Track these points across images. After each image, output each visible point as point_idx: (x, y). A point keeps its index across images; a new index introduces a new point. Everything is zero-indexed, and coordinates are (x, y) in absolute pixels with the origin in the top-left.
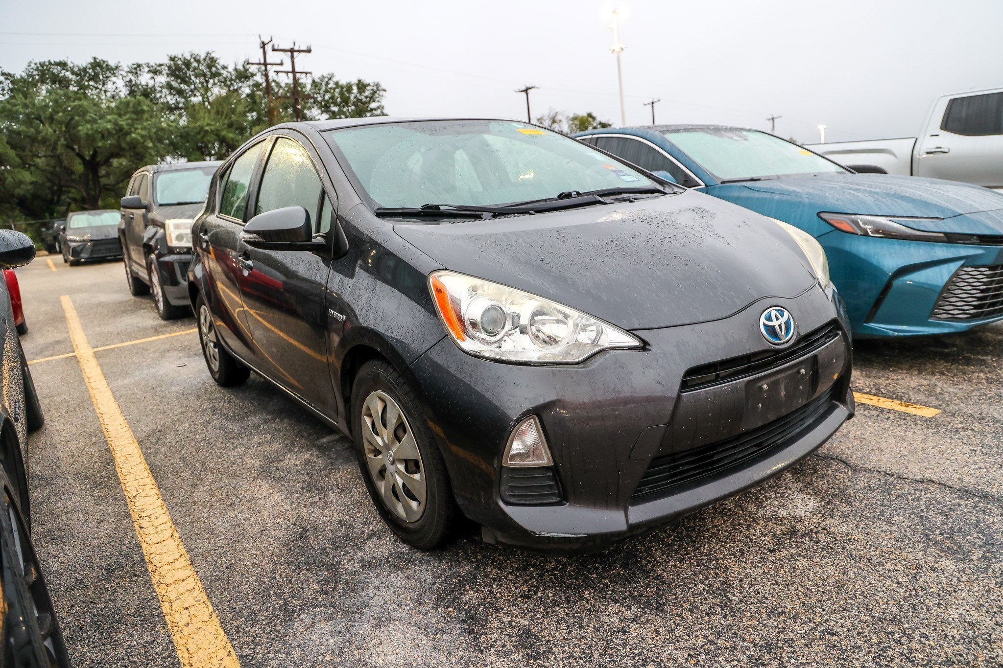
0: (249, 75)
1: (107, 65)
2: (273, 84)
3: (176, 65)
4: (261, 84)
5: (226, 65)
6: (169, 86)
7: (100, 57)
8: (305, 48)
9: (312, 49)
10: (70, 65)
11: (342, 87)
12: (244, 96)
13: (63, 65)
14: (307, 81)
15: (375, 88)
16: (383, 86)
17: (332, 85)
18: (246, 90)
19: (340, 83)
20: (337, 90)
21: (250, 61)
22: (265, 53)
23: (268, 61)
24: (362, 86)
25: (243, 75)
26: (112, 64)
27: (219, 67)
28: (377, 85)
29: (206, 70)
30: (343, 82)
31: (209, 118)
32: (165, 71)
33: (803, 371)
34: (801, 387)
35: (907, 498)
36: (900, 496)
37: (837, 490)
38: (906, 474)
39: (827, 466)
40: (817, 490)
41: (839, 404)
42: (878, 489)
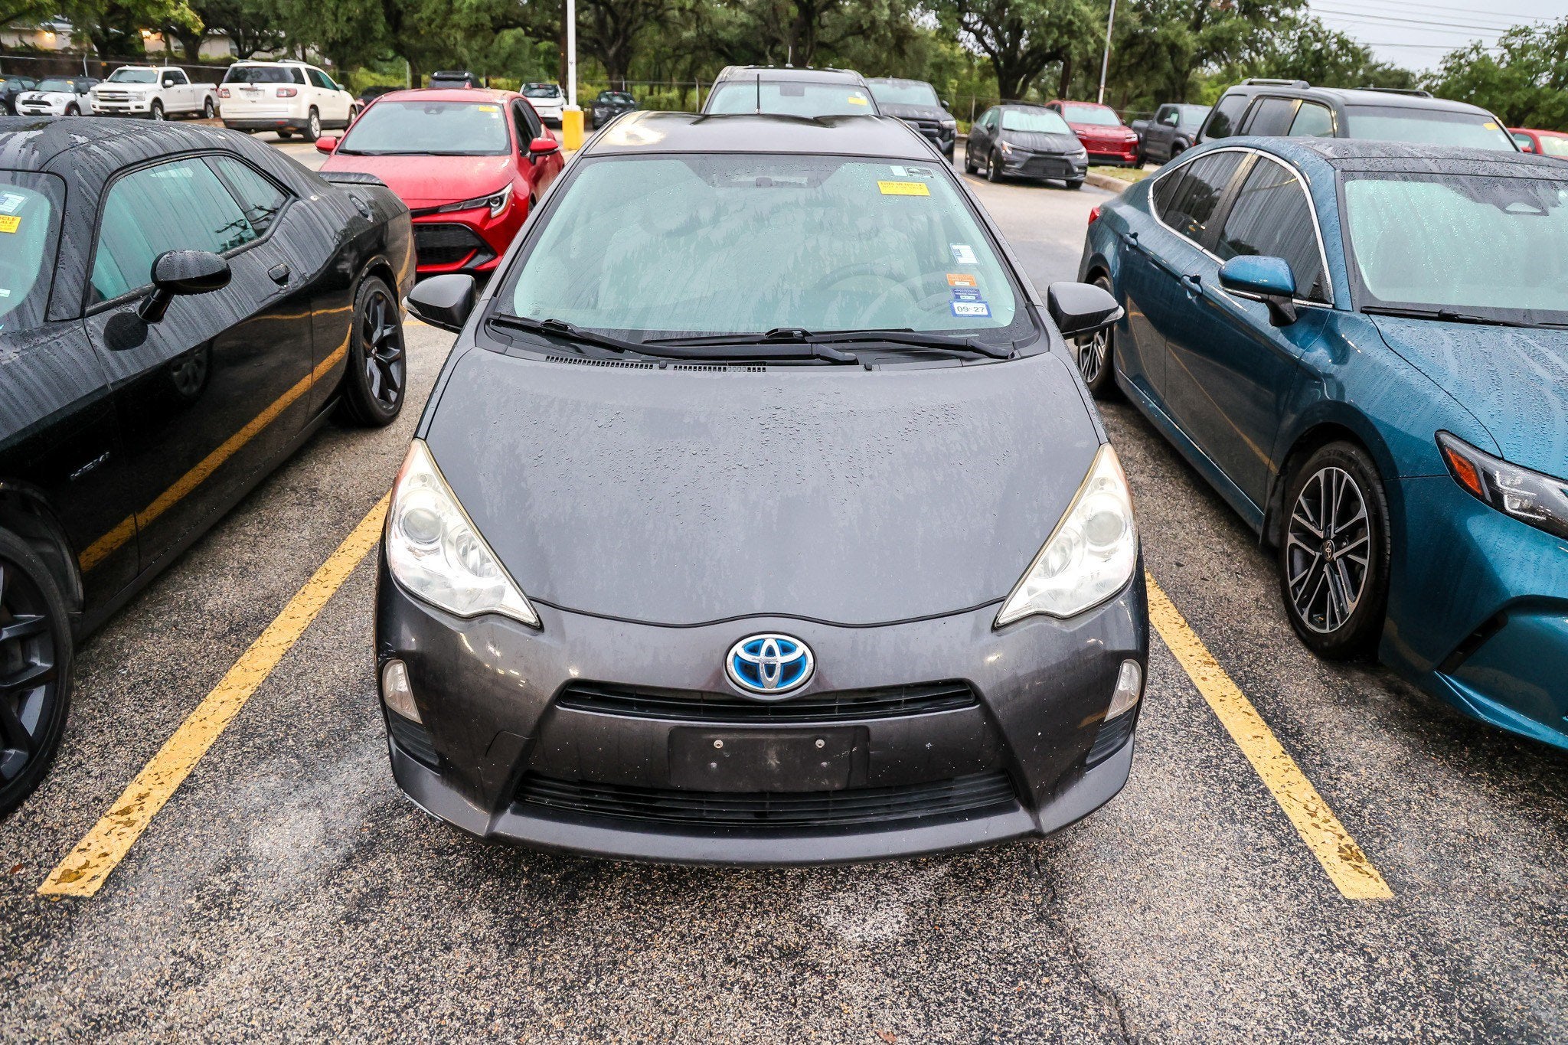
33: (820, 743)
34: (824, 764)
35: (1024, 1004)
36: (1021, 994)
37: (957, 932)
38: (1103, 967)
39: (1018, 890)
40: (932, 916)
41: (1021, 808)
42: (1014, 965)
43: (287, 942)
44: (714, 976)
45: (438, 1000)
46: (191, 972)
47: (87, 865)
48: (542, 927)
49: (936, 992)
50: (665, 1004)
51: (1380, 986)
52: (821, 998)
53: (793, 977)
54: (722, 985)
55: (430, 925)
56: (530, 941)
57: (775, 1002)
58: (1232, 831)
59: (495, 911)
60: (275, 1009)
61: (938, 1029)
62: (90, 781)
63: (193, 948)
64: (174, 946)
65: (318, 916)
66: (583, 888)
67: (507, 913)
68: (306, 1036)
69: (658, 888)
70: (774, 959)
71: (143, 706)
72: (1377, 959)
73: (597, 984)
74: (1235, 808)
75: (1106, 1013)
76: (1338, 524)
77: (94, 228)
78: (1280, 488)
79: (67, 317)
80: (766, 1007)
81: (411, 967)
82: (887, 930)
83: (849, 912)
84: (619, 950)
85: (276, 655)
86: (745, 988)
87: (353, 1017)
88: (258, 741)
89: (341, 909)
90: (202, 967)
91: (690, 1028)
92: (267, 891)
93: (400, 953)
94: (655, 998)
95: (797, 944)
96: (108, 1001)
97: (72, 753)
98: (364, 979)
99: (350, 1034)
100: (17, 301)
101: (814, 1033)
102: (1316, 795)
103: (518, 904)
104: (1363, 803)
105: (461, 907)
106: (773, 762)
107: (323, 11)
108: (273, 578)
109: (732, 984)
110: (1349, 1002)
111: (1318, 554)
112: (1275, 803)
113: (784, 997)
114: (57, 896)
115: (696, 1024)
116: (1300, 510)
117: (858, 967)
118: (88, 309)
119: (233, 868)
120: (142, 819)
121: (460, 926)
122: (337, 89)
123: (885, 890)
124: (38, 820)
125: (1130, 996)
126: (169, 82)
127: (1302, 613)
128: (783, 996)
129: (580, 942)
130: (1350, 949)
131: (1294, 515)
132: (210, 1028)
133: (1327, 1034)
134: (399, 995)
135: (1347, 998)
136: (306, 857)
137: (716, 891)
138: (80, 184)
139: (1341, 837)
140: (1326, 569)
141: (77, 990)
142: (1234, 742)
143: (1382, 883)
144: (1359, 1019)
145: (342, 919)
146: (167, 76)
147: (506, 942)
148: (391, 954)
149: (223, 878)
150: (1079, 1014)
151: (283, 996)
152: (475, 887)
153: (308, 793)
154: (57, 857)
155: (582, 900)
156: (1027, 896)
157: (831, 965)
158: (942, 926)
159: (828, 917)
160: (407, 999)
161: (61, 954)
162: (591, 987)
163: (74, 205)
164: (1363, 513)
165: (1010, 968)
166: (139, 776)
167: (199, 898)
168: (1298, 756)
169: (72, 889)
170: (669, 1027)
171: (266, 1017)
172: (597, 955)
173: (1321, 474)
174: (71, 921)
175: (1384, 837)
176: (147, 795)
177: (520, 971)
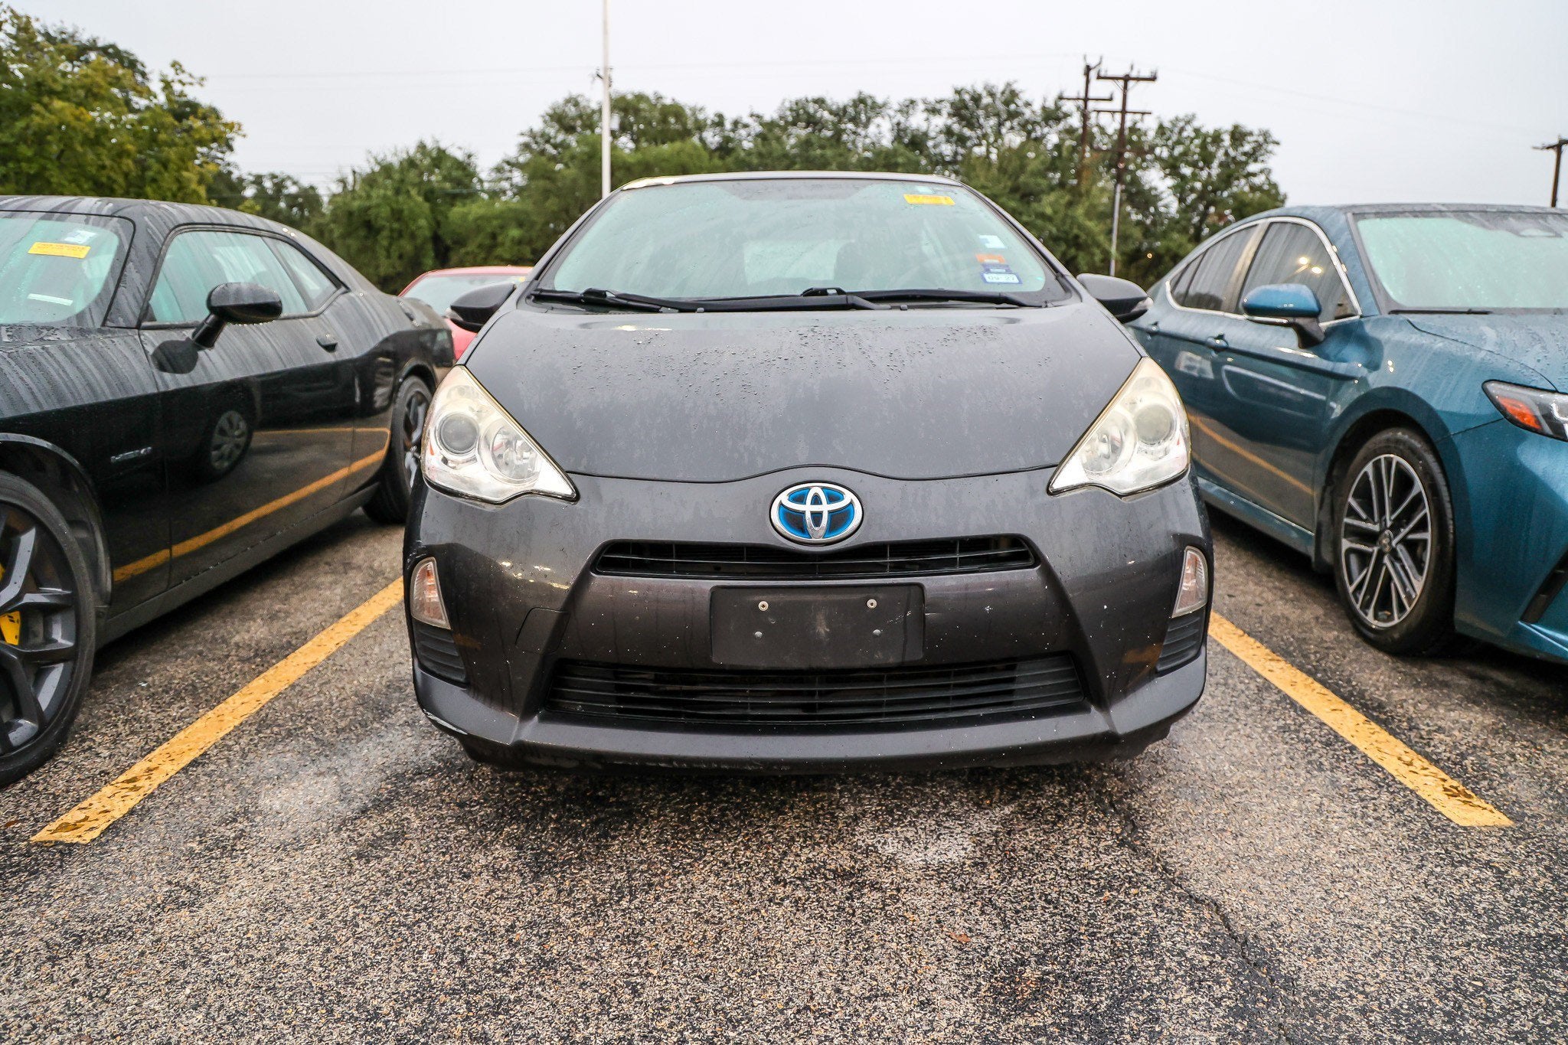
0: (1061, 115)
1: (874, 102)
2: (1095, 130)
3: (962, 101)
4: (1077, 129)
5: (1030, 100)
6: (948, 132)
7: (867, 91)
8: (1147, 74)
9: (1159, 76)
10: (829, 102)
11: (1206, 136)
12: (1050, 146)
13: (820, 102)
14: (1149, 125)
15: (1261, 139)
16: (1275, 136)
17: (1189, 132)
18: (1053, 139)
19: (1204, 130)
20: (1197, 142)
21: (1066, 95)
22: (1088, 82)
23: (1091, 95)
24: (1238, 136)
25: (1052, 116)
26: (880, 100)
27: (1020, 103)
28: (1266, 135)
29: (1001, 107)
30: (1209, 128)
31: (986, 178)
32: (946, 109)
33: (872, 603)
34: (877, 631)
35: (1112, 910)
36: (1108, 903)
37: (1031, 855)
38: (1197, 881)
39: (1093, 822)
40: (1001, 844)
41: (1093, 708)
42: (1097, 880)
43: (292, 874)
44: (761, 894)
45: (454, 916)
46: (185, 896)
47: (86, 819)
48: (571, 859)
49: (1012, 902)
50: (707, 916)
51: (1516, 891)
52: (882, 909)
53: (850, 893)
54: (770, 901)
55: (448, 859)
56: (557, 869)
57: (831, 914)
58: (1321, 777)
59: (520, 848)
60: (274, 924)
61: (1017, 931)
62: (98, 760)
63: (190, 880)
64: (170, 878)
65: (327, 854)
66: (615, 830)
67: (532, 849)
68: (306, 945)
69: (698, 828)
70: (827, 879)
71: (160, 708)
72: (1506, 872)
73: (630, 901)
74: (1323, 760)
75: (1207, 916)
76: (1392, 512)
77: (157, 262)
78: (1327, 501)
79: (123, 324)
80: (821, 916)
81: (425, 891)
82: (950, 854)
83: (909, 842)
84: (656, 875)
85: (301, 672)
86: (796, 902)
87: (360, 930)
88: (276, 729)
89: (352, 848)
90: (199, 894)
91: (736, 934)
92: (274, 836)
93: (413, 881)
94: (695, 912)
95: (853, 867)
96: (93, 920)
97: (84, 741)
98: (374, 900)
99: (355, 943)
100: (79, 309)
101: (876, 937)
102: (1408, 750)
103: (545, 843)
104: (1463, 756)
105: (484, 846)
106: (822, 630)
108: (302, 620)
109: (782, 900)
110: (1483, 905)
111: (1376, 549)
112: (1365, 756)
113: (841, 909)
114: (51, 842)
115: (743, 931)
116: (1352, 513)
117: (922, 884)
118: (145, 324)
119: (239, 819)
120: (147, 786)
121: (480, 859)
123: (947, 825)
124: (40, 788)
125: (1231, 902)
127: (1366, 614)
128: (839, 908)
129: (612, 869)
130: (1473, 864)
131: (1347, 520)
132: (202, 940)
133: (1466, 931)
134: (411, 912)
135: (1480, 902)
136: (318, 811)
137: (761, 829)
138: (148, 227)
139: (1444, 780)
140: (1386, 560)
141: (62, 912)
142: (1310, 713)
143: (1497, 814)
144: (1498, 918)
145: (353, 855)
147: (531, 871)
148: (404, 881)
149: (229, 827)
150: (1176, 917)
151: (285, 915)
152: (499, 830)
153: (324, 764)
154: (56, 814)
155: (614, 838)
156: (1104, 827)
157: (892, 883)
158: (1014, 851)
159: (886, 847)
160: (418, 916)
161: (49, 886)
162: (624, 904)
163: (140, 241)
164: (1418, 487)
165: (1092, 882)
166: (149, 756)
167: (201, 843)
168: (1385, 724)
169: (68, 837)
170: (711, 934)
171: (263, 931)
172: (630, 878)
173: (1369, 468)
174: (62, 861)
175: (1492, 780)
176: (157, 768)
177: (545, 894)
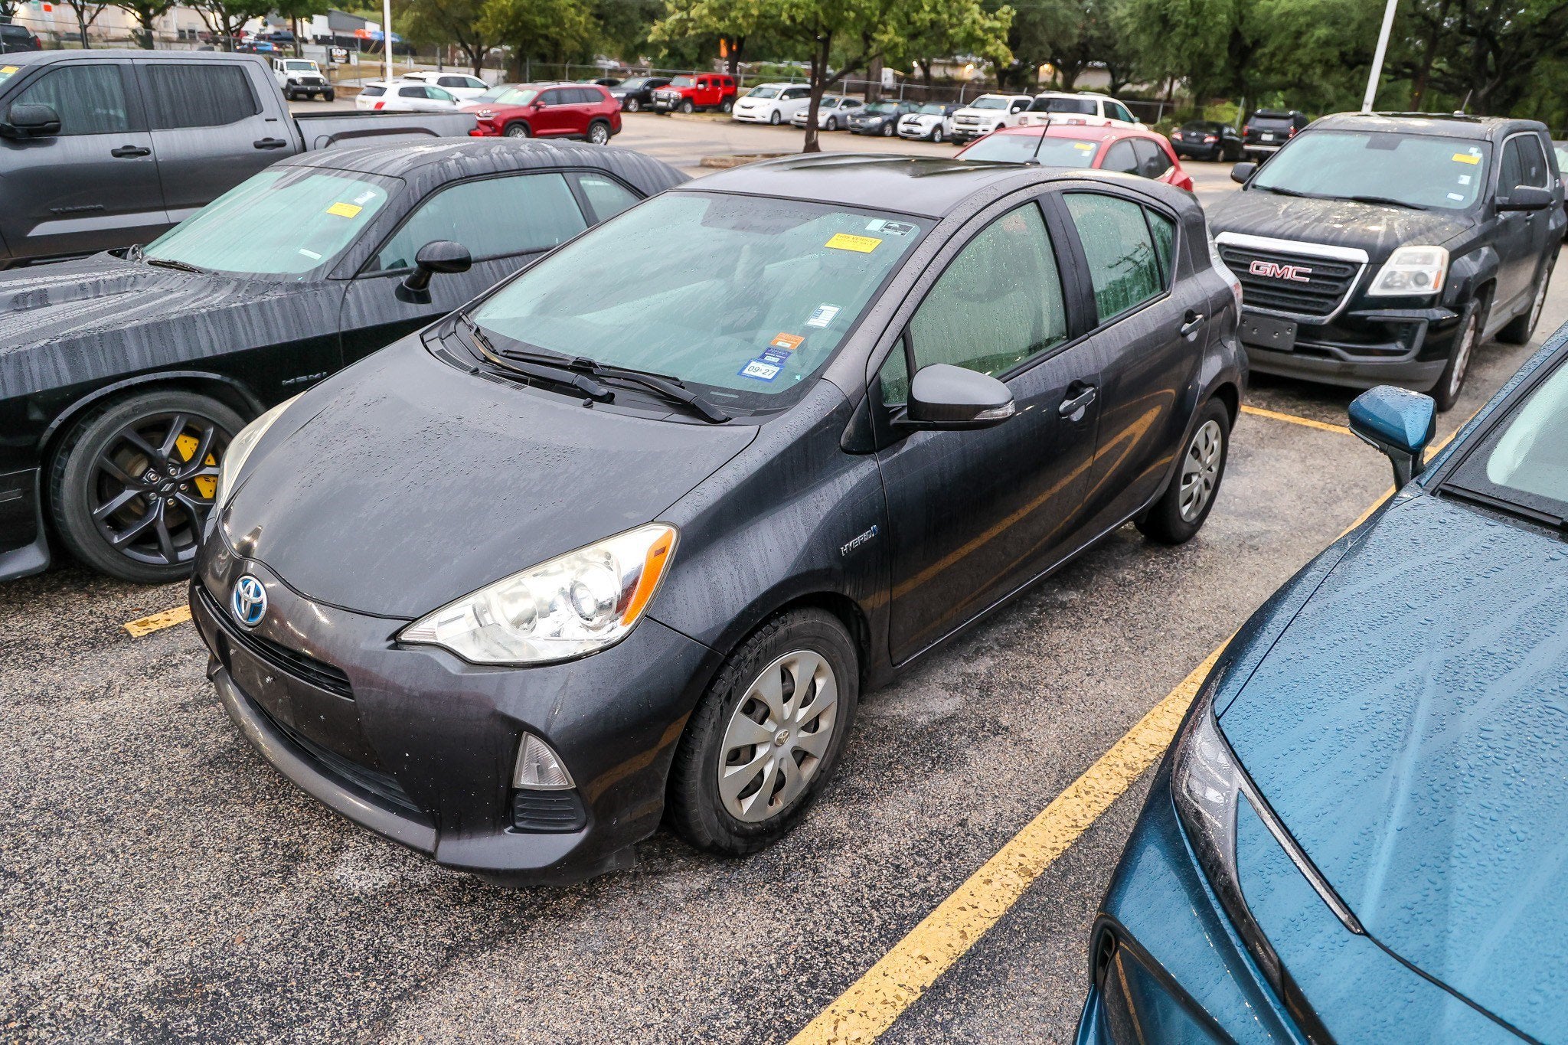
107: (1169, 46)
122: (1132, 121)
126: (1016, 109)
146: (1017, 104)
